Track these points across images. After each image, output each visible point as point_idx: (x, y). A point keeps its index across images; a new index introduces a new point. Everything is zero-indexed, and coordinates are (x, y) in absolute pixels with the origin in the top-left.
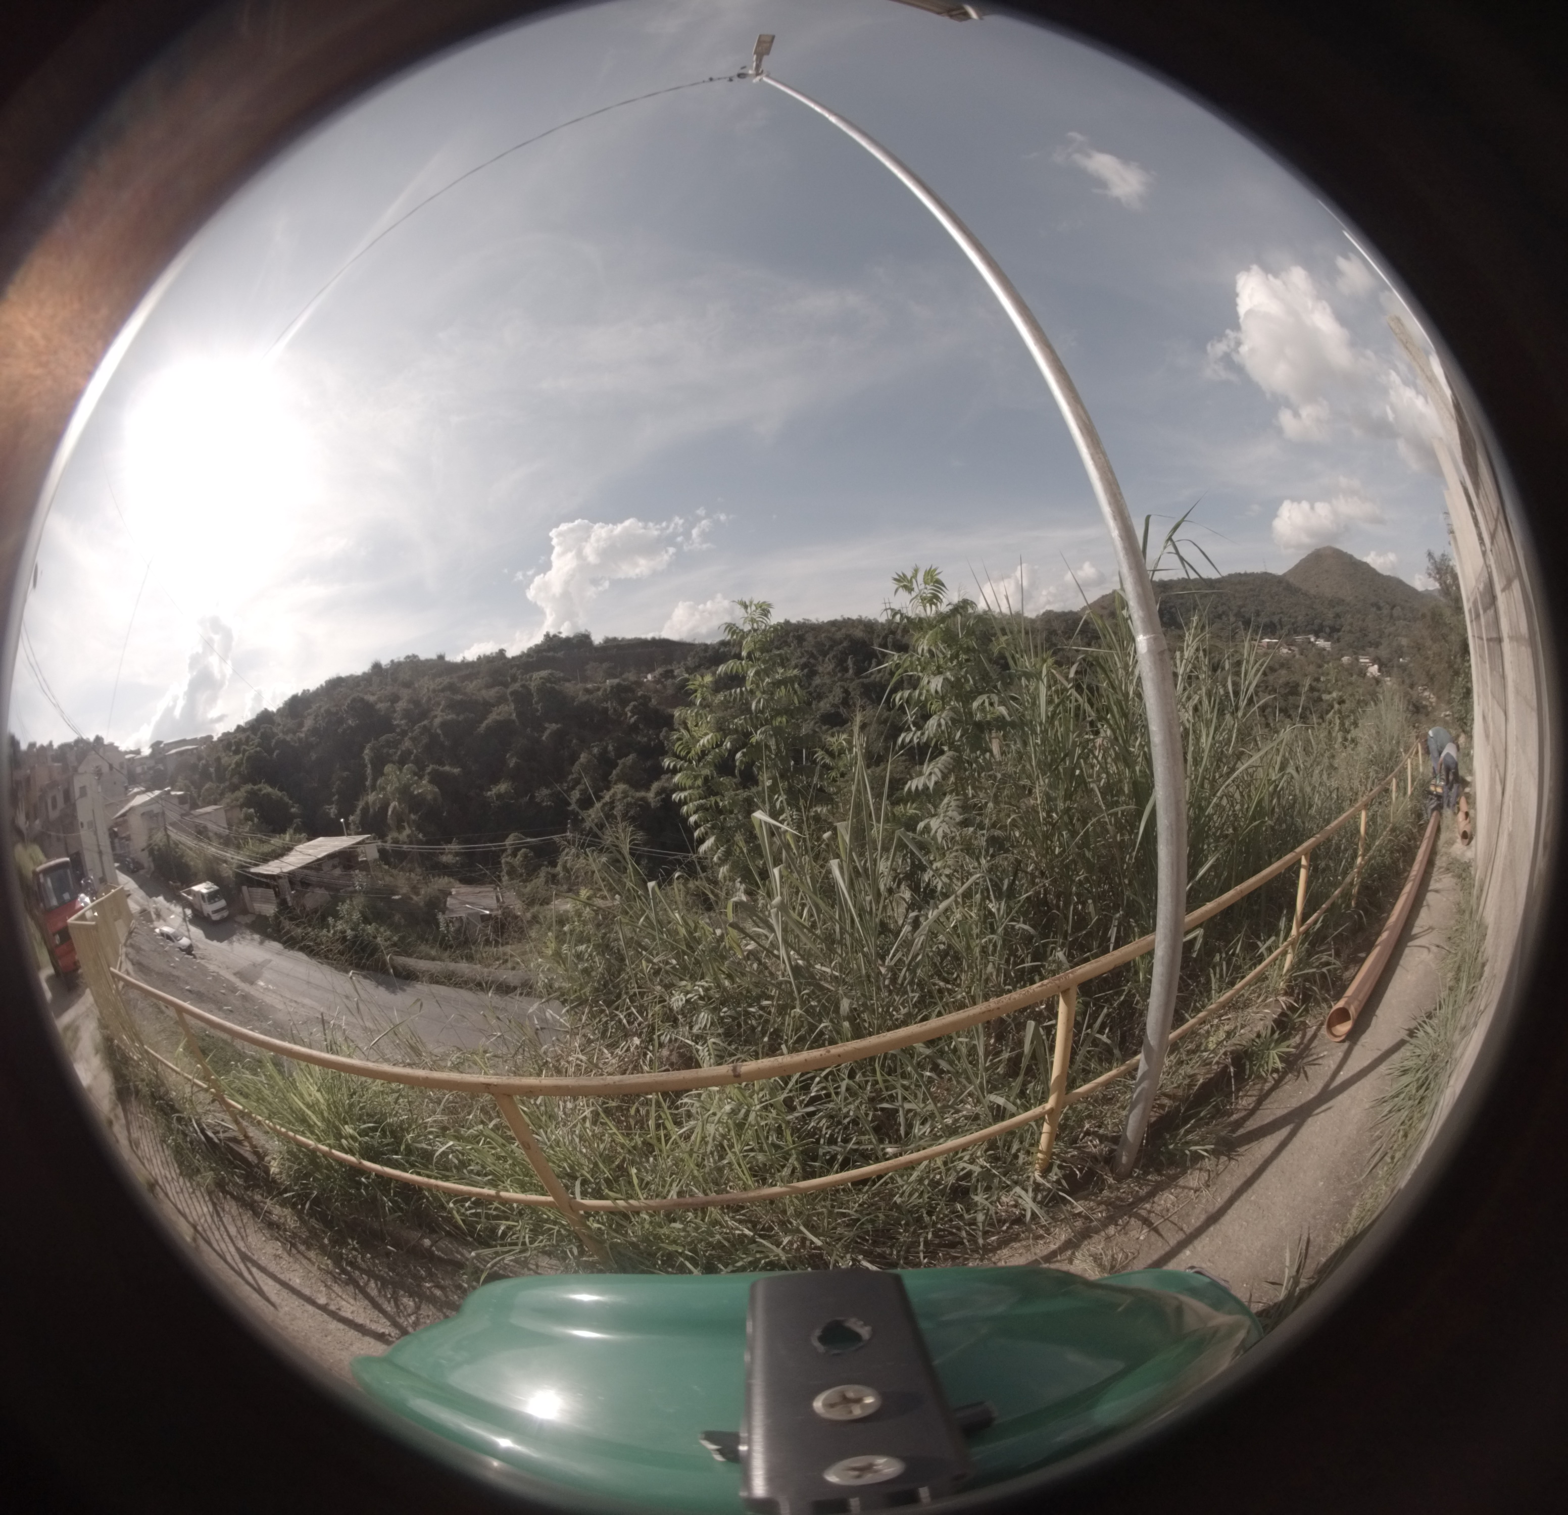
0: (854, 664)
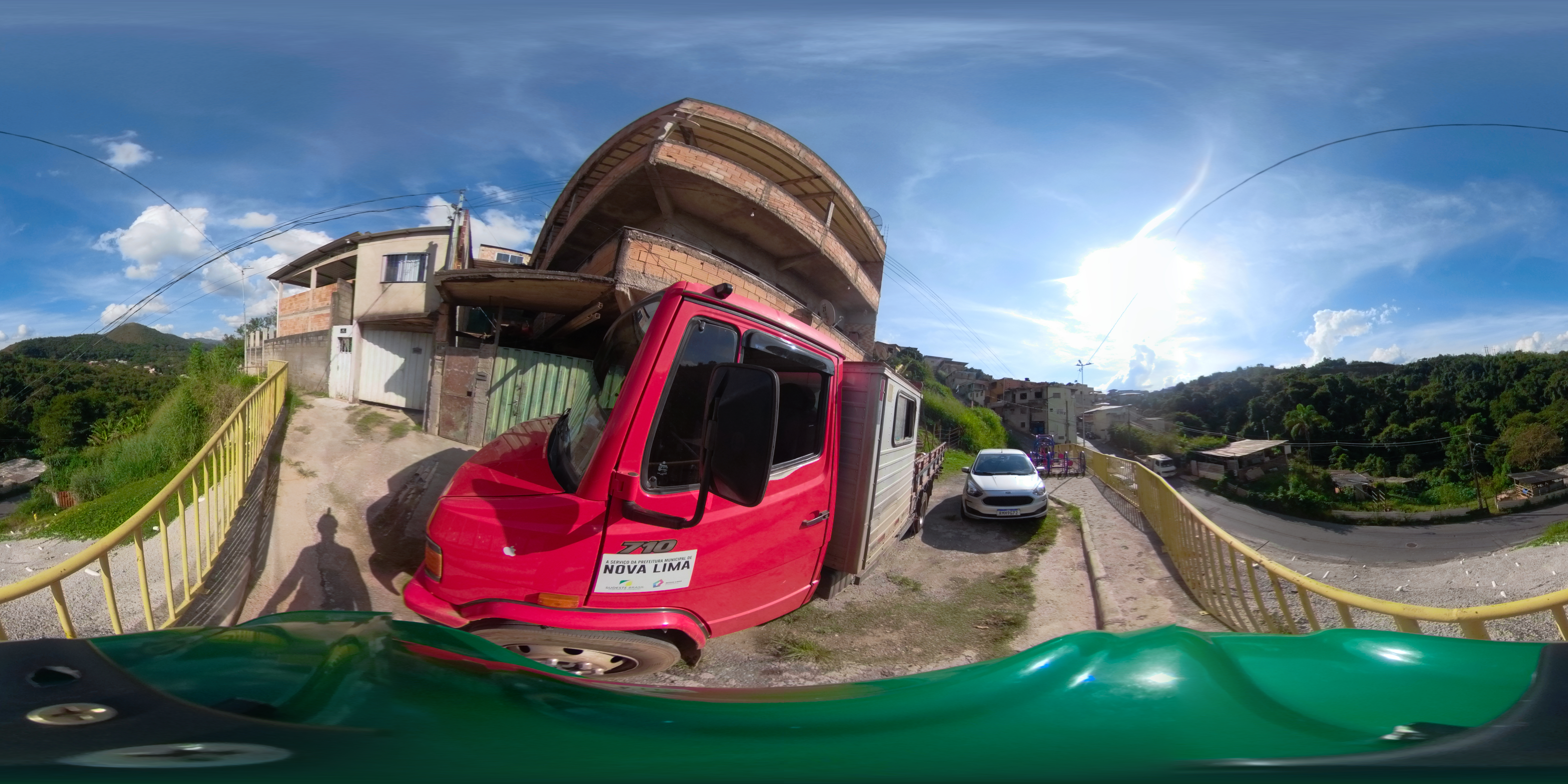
0: (1475, 374)
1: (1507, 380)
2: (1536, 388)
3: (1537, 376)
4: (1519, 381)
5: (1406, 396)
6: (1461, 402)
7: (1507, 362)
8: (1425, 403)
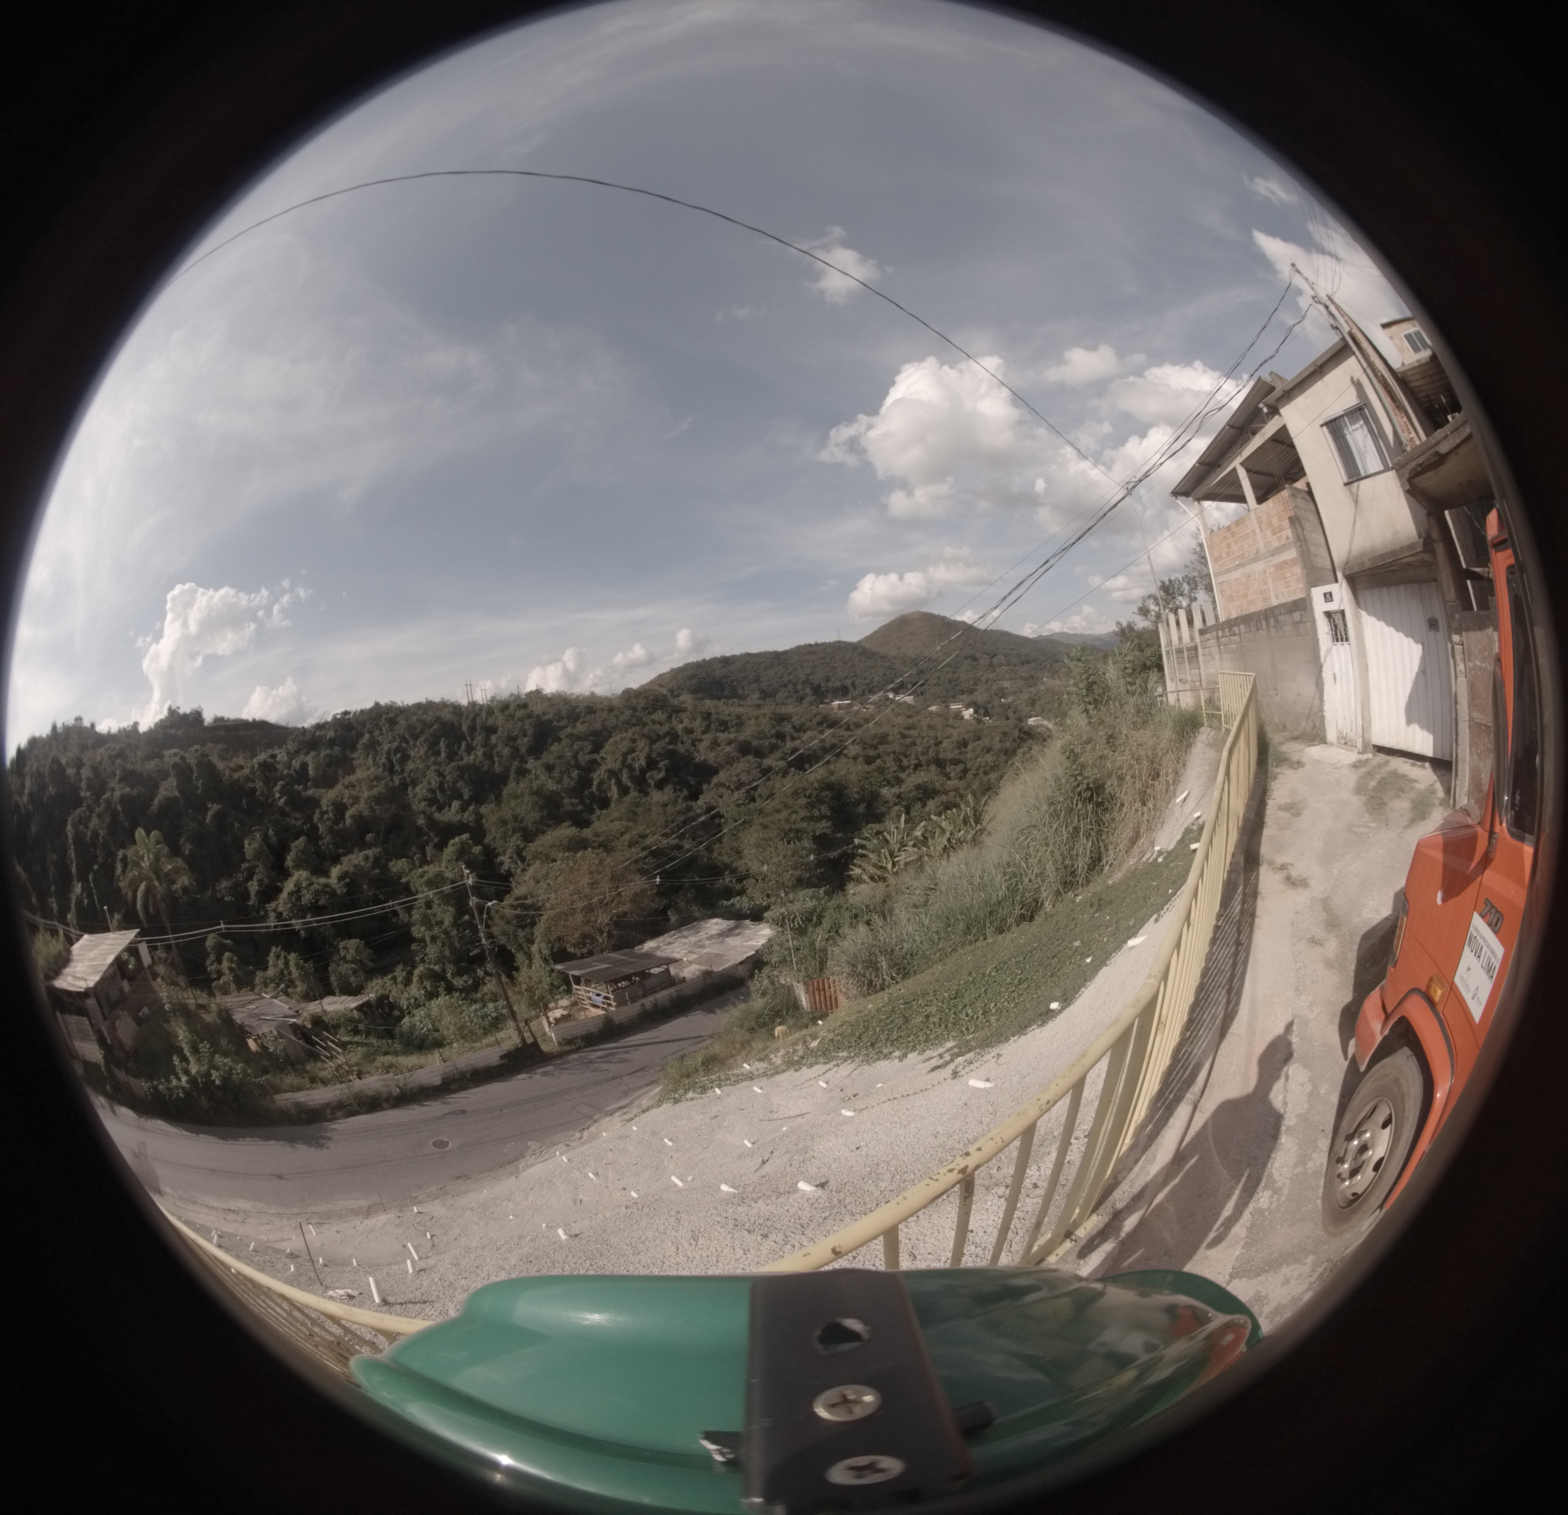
0: (447, 747)
1: (513, 757)
2: (575, 774)
3: (575, 747)
4: (538, 758)
5: (314, 803)
6: (423, 812)
7: (512, 716)
8: (353, 817)
